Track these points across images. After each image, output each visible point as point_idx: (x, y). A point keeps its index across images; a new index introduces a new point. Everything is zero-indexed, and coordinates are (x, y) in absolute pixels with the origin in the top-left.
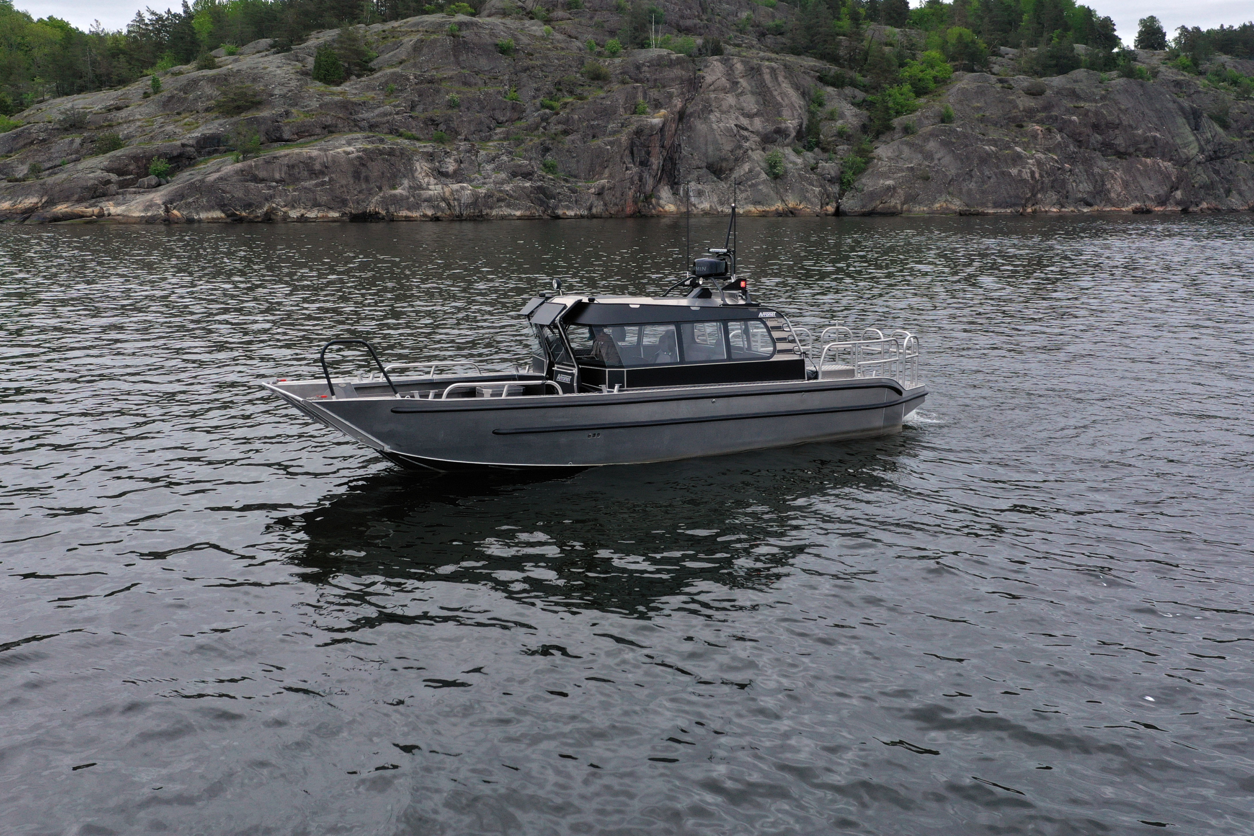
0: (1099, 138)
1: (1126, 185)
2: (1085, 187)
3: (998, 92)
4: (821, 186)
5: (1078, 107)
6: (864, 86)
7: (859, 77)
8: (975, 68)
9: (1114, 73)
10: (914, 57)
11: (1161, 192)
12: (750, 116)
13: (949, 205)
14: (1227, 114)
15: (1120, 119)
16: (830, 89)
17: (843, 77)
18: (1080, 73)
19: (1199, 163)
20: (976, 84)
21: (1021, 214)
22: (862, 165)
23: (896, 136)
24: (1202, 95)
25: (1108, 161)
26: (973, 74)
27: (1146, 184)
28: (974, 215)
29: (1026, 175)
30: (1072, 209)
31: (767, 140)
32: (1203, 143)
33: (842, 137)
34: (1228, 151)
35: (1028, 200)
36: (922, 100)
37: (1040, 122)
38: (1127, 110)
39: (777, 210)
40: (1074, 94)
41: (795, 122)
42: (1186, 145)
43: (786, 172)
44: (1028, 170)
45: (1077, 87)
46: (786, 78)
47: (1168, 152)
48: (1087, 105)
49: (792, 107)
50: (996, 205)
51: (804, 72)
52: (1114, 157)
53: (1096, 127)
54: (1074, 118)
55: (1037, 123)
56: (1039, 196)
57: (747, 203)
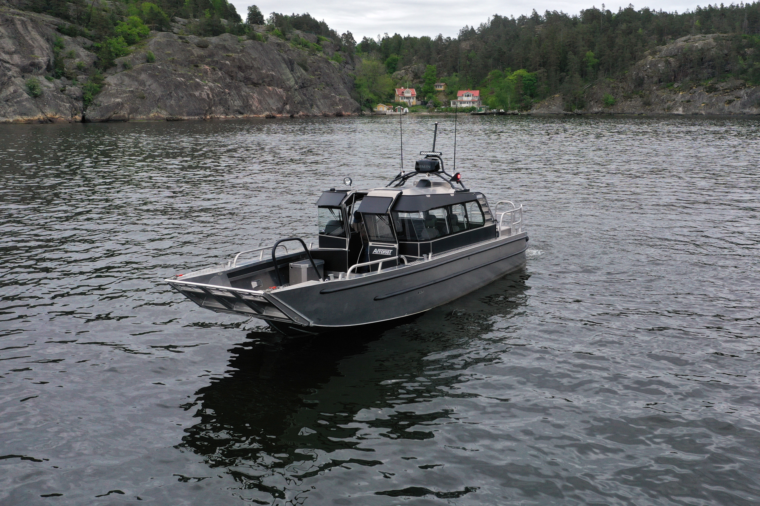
0: (242, 74)
1: (260, 102)
2: (238, 103)
3: (180, 45)
4: (70, 102)
5: (228, 56)
6: (91, 37)
7: (86, 31)
8: (163, 29)
9: (245, 37)
10: (122, 20)
11: (279, 106)
12: (10, 53)
13: (160, 115)
14: (306, 63)
15: (252, 64)
16: (66, 37)
17: (75, 30)
18: (226, 36)
19: (296, 90)
20: (165, 40)
21: (204, 120)
22: (98, 89)
23: (118, 70)
24: (292, 52)
25: (248, 88)
26: (163, 33)
27: (271, 101)
28: (175, 120)
29: (204, 96)
30: (232, 116)
31: (25, 70)
32: (296, 78)
33: (80, 70)
34: (309, 83)
35: (207, 111)
36: (132, 48)
37: (208, 64)
38: (255, 58)
39: (39, 119)
40: (224, 48)
41: (45, 59)
42: (288, 80)
43: (42, 93)
44: (205, 93)
45: (226, 43)
46: (33, 28)
47: (280, 83)
48: (233, 55)
49: (41, 48)
50: (188, 114)
51: (46, 25)
52: (252, 86)
53: (240, 68)
54: (227, 62)
55: (207, 64)
56: (213, 108)
57: (15, 114)
